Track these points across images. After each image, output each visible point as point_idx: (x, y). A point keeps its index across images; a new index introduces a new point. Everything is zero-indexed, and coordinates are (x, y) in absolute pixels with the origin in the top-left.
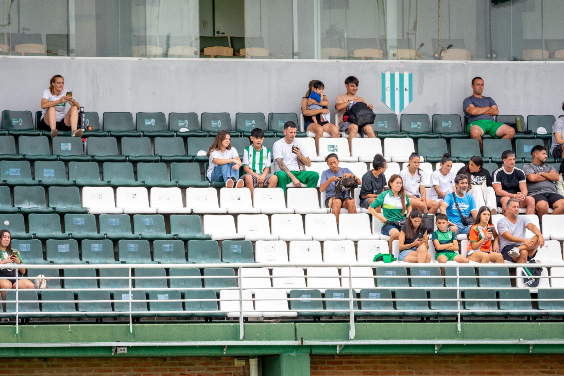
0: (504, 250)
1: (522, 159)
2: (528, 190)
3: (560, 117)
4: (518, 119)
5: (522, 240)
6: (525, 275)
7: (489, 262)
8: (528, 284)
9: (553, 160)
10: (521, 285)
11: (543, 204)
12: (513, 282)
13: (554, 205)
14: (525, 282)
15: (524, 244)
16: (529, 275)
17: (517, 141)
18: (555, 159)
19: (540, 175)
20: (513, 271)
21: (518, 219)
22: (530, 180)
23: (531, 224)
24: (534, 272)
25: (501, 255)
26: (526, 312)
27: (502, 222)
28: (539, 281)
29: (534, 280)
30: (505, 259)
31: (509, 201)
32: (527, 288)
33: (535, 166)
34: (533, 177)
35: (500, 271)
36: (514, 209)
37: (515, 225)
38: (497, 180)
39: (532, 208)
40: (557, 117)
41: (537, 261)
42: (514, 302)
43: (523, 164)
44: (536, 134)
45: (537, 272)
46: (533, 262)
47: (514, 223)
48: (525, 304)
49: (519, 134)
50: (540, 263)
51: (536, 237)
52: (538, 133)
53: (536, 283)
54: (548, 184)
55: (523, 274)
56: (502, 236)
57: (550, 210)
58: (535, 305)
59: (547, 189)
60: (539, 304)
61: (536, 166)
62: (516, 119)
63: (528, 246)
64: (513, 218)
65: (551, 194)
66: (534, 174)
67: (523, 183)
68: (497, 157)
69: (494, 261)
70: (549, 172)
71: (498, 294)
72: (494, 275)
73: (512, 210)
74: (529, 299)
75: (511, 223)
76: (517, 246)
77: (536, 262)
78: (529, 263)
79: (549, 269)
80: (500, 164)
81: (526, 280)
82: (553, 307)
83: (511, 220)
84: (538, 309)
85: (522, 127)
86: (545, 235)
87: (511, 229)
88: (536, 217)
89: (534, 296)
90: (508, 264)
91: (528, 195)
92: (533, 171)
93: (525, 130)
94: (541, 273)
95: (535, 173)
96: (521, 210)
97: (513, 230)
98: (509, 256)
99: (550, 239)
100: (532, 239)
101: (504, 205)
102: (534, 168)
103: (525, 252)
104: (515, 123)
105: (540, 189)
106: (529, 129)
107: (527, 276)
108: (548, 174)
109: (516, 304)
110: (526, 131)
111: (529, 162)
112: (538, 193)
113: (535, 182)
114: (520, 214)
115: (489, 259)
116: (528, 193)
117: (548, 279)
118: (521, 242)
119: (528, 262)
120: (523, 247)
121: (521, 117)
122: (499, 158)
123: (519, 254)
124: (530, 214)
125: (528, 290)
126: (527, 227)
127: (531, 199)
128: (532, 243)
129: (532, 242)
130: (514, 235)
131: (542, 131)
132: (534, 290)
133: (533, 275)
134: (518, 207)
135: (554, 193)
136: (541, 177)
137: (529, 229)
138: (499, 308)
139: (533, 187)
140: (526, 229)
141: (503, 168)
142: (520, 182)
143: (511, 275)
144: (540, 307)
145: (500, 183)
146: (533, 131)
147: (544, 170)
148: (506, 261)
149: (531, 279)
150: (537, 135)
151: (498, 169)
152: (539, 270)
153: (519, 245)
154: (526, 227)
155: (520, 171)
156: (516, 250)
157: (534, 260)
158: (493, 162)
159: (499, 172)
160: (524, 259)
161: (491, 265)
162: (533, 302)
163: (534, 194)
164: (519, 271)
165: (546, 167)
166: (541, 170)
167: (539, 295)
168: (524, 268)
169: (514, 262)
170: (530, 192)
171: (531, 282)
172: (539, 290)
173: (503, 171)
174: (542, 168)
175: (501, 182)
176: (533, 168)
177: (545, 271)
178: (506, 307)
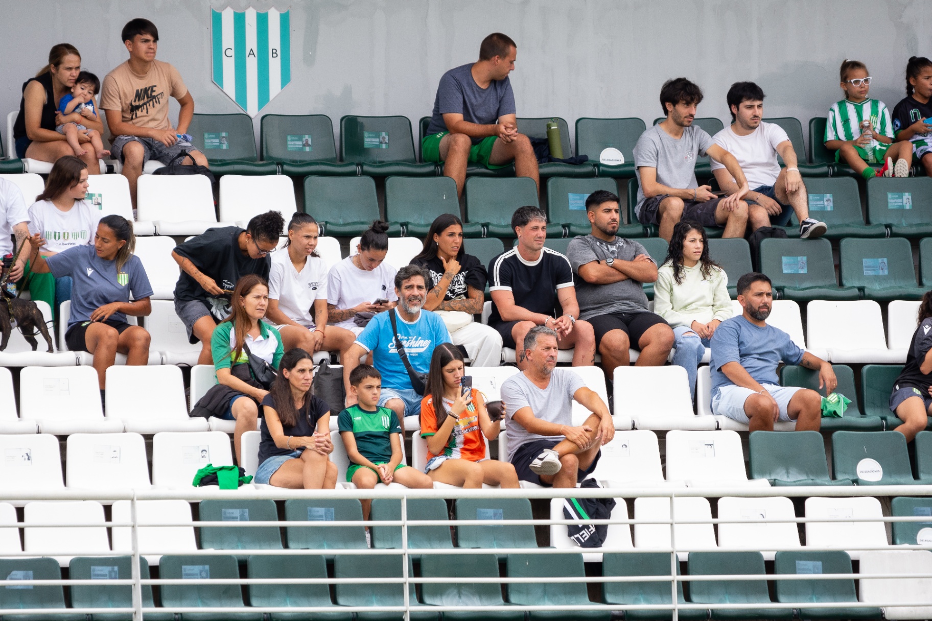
0: (519, 455)
1: (564, 226)
2: (580, 304)
3: (655, 122)
4: (554, 127)
5: (562, 429)
6: (571, 518)
7: (484, 485)
8: (578, 539)
9: (639, 229)
10: (561, 543)
11: (617, 337)
12: (543, 536)
13: (643, 338)
14: (570, 535)
15: (567, 439)
16: (580, 517)
17: (551, 183)
18: (645, 228)
19: (611, 267)
20: (541, 507)
21: (553, 380)
22: (586, 278)
23: (587, 389)
24: (592, 510)
25: (512, 467)
26: (574, 611)
27: (513, 386)
28: (606, 532)
29: (594, 530)
30: (520, 478)
31: (532, 331)
32: (577, 549)
33: (598, 243)
34: (593, 272)
35: (510, 507)
36: (545, 353)
37: (544, 393)
38: (503, 283)
39: (588, 349)
40: (649, 123)
41: (602, 482)
42: (545, 585)
43: (566, 239)
44: (598, 165)
45: (602, 509)
46: (592, 483)
47: (544, 387)
48: (570, 591)
49: (556, 165)
50: (608, 487)
51: (595, 419)
52: (602, 162)
53: (598, 537)
54: (629, 290)
55: (567, 515)
56: (512, 419)
57: (633, 355)
58: (597, 593)
59: (625, 301)
60: (607, 589)
61: (601, 243)
62: (549, 127)
63: (579, 442)
64: (542, 376)
65: (635, 315)
66: (596, 264)
67: (566, 289)
68: (502, 222)
69: (494, 483)
70: (631, 260)
71: (503, 566)
72: (495, 517)
73: (541, 355)
74: (581, 576)
75: (535, 388)
76: (551, 446)
77: (598, 483)
78: (582, 486)
79: (630, 502)
80: (509, 240)
81: (573, 530)
82: (641, 597)
83: (536, 380)
84: (604, 602)
85: (564, 150)
86: (621, 418)
87: (534, 401)
88: (599, 372)
89: (594, 569)
90: (530, 490)
91: (579, 318)
92: (593, 256)
93: (571, 154)
94: (612, 512)
95: (599, 262)
96: (562, 356)
97: (540, 408)
98: (531, 470)
99: (634, 428)
100: (584, 424)
101: (520, 341)
102: (597, 247)
103: (571, 459)
104: (546, 137)
105: (609, 302)
106: (581, 153)
107: (576, 521)
108: (629, 263)
109: (548, 591)
110: (572, 158)
111: (584, 235)
112: (603, 313)
113: (596, 285)
114: (560, 364)
115: (481, 478)
116: (581, 311)
117: (628, 526)
118: (560, 434)
119: (579, 485)
120: (564, 447)
121: (562, 122)
122: (507, 226)
123: (560, 465)
124: (583, 364)
125: (578, 556)
126: (576, 398)
127: (586, 329)
128: (588, 434)
129: (587, 430)
130: (543, 419)
131: (611, 157)
132: (592, 555)
133: (591, 517)
134: (555, 348)
135: (643, 310)
136: (614, 271)
137: (580, 402)
138: (507, 601)
139: (591, 296)
140: (574, 402)
141: (515, 251)
142: (560, 286)
143: (535, 518)
144: (609, 598)
145: (509, 289)
146: (591, 157)
147: (620, 255)
148: (524, 483)
149: (586, 527)
150: (601, 168)
151: (503, 254)
152: (605, 504)
153: (557, 443)
154: (574, 397)
155: (560, 257)
156: (550, 456)
157: (593, 480)
158: (491, 235)
159: (505, 260)
160: (570, 477)
161: (487, 492)
162: (590, 585)
163: (593, 314)
164: (556, 508)
165: (625, 246)
166: (613, 252)
167: (606, 568)
168: (569, 500)
169: (544, 483)
170: (584, 308)
171: (586, 534)
172: (606, 556)
173: (515, 256)
174: (614, 248)
175: (511, 285)
176: (594, 250)
177: (621, 507)
178: (523, 599)
